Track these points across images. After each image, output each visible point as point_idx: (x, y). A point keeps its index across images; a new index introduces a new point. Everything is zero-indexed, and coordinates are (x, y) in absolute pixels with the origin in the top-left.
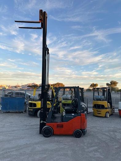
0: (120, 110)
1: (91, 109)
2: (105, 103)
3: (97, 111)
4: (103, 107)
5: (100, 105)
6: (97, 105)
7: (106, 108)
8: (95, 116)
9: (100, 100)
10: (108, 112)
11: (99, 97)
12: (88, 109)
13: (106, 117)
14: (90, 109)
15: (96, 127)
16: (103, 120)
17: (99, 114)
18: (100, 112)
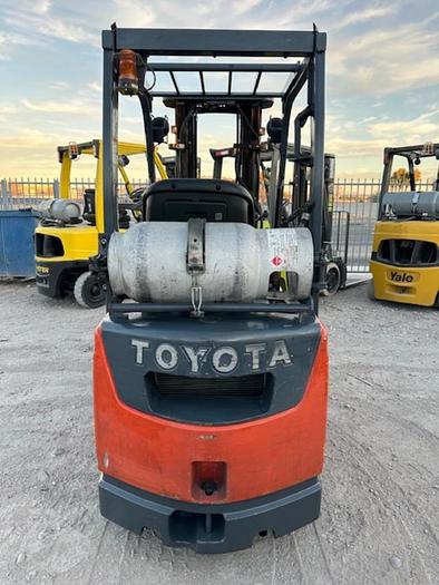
1: (362, 268)
3: (393, 275)
5: (413, 241)
6: (398, 242)
8: (378, 300)
9: (419, 218)
11: (415, 200)
13: (436, 307)
14: (355, 268)
15: (369, 368)
16: (417, 325)
17: (404, 290)
18: (410, 279)
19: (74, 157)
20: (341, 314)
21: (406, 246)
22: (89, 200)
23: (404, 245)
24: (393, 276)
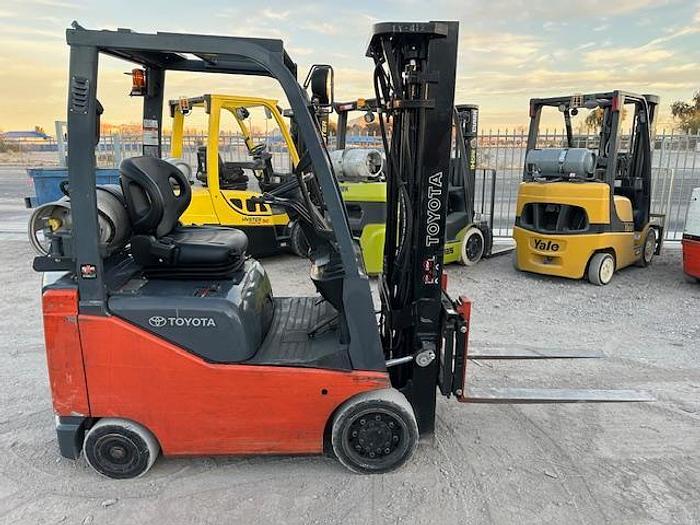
0: (695, 238)
2: (596, 198)
4: (576, 219)
5: (559, 205)
6: (543, 206)
7: (599, 228)
8: (522, 271)
9: (566, 179)
10: (610, 250)
11: (562, 159)
12: (495, 232)
13: (586, 279)
14: (504, 232)
16: (559, 299)
17: (549, 260)
18: (556, 247)
19: (186, 112)
20: (475, 286)
21: (552, 211)
22: (202, 158)
23: (550, 209)
24: (537, 244)
